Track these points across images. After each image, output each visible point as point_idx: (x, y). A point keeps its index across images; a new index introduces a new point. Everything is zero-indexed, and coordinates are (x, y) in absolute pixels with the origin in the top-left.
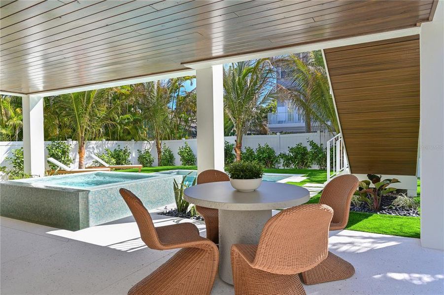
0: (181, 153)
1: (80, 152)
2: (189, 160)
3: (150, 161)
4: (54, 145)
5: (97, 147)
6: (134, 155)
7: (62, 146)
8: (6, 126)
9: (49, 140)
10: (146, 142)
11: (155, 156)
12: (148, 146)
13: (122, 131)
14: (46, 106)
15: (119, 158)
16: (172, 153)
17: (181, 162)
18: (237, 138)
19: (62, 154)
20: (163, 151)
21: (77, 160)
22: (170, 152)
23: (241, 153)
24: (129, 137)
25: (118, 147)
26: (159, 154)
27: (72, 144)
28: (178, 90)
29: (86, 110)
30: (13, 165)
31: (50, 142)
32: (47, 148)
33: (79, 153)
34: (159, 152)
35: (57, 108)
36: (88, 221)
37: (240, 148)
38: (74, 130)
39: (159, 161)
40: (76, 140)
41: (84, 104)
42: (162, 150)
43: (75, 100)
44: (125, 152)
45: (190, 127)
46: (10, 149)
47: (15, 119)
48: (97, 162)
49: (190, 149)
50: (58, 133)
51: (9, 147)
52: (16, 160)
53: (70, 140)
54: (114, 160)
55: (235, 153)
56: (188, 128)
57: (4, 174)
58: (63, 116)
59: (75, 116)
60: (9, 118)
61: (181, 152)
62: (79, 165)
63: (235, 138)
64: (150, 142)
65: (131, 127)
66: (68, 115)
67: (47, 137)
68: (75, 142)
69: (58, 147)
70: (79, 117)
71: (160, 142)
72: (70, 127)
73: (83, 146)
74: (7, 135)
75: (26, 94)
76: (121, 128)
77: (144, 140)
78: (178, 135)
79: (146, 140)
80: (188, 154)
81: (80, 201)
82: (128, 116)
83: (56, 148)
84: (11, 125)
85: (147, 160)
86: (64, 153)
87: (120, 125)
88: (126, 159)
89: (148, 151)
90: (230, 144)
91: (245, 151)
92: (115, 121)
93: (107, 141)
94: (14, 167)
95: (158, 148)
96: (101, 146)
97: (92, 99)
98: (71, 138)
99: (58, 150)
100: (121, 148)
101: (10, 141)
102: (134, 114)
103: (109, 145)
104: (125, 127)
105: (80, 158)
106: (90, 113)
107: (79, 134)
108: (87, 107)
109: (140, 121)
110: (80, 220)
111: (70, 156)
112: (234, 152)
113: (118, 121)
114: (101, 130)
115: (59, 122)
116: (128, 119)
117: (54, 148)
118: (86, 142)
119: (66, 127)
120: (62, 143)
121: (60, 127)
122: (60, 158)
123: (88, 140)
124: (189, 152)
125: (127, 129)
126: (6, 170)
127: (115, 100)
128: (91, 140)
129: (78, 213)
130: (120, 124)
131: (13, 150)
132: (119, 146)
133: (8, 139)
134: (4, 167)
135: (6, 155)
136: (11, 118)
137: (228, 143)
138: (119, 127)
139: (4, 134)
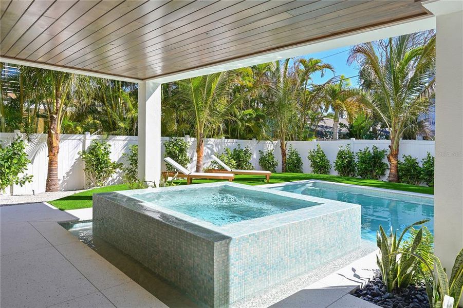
0: (312, 158)
1: (199, 150)
2: (322, 167)
3: (273, 165)
4: (172, 141)
5: (216, 145)
6: (255, 156)
7: (180, 143)
8: (124, 118)
9: (167, 136)
10: (269, 141)
11: (278, 159)
12: (270, 146)
13: (243, 128)
14: (165, 98)
15: (239, 159)
16: (299, 156)
17: (312, 169)
18: (392, 143)
19: (179, 152)
20: (289, 154)
21: (195, 158)
22: (297, 154)
23: (397, 163)
24: (250, 135)
25: (238, 147)
26: (283, 157)
27: (190, 141)
28: (305, 83)
29: (206, 103)
30: (130, 162)
31: (167, 138)
32: (164, 144)
33: (197, 152)
34: (284, 154)
35: (176, 100)
36: (228, 294)
37: (396, 156)
38: (193, 126)
39: (283, 165)
40: (194, 137)
41: (204, 96)
42: (287, 152)
43: (195, 91)
44: (246, 152)
45: (317, 126)
46: (127, 145)
47: (133, 112)
48: (216, 163)
49: (323, 153)
50: (176, 128)
51: (126, 141)
52: (133, 156)
53: (188, 136)
54: (234, 162)
55: (387, 162)
56: (314, 128)
57: (122, 171)
58: (182, 110)
59: (195, 111)
60: (128, 110)
61: (312, 156)
62: (197, 165)
63: (389, 142)
64: (274, 142)
65: (253, 124)
66: (187, 108)
67: (164, 133)
68: (193, 139)
69: (176, 144)
70: (198, 111)
71: (285, 142)
72: (188, 121)
73: (201, 144)
74: (125, 129)
75: (143, 80)
76: (243, 125)
77: (267, 139)
78: (302, 135)
79: (269, 140)
80: (321, 159)
81: (215, 257)
82: (250, 111)
83: (174, 146)
84: (129, 118)
85: (270, 163)
86: (182, 151)
87: (241, 122)
88: (246, 162)
89: (271, 153)
90: (379, 150)
91: (402, 160)
92: (235, 116)
93: (226, 140)
94: (131, 164)
95: (282, 149)
96: (221, 144)
97: (213, 91)
98: (189, 134)
99: (175, 147)
100: (241, 148)
101: (128, 135)
102: (257, 110)
103: (229, 144)
104: (247, 124)
105: (199, 157)
106: (210, 106)
107: (197, 130)
108: (207, 100)
109: (263, 117)
110: (215, 293)
111: (188, 154)
112: (385, 161)
113: (239, 117)
114: (221, 126)
115: (177, 116)
116: (250, 114)
117: (172, 145)
118: (205, 139)
119: (184, 122)
120: (180, 139)
121: (178, 122)
122: (177, 157)
123: (207, 137)
124: (322, 157)
125: (249, 127)
126: (124, 166)
127: (235, 93)
128: (210, 137)
129: (212, 279)
130: (242, 120)
131: (130, 146)
132: (239, 145)
133: (126, 133)
134: (121, 164)
135: (123, 152)
136: (130, 111)
137: (377, 148)
138: (240, 123)
139: (122, 127)
